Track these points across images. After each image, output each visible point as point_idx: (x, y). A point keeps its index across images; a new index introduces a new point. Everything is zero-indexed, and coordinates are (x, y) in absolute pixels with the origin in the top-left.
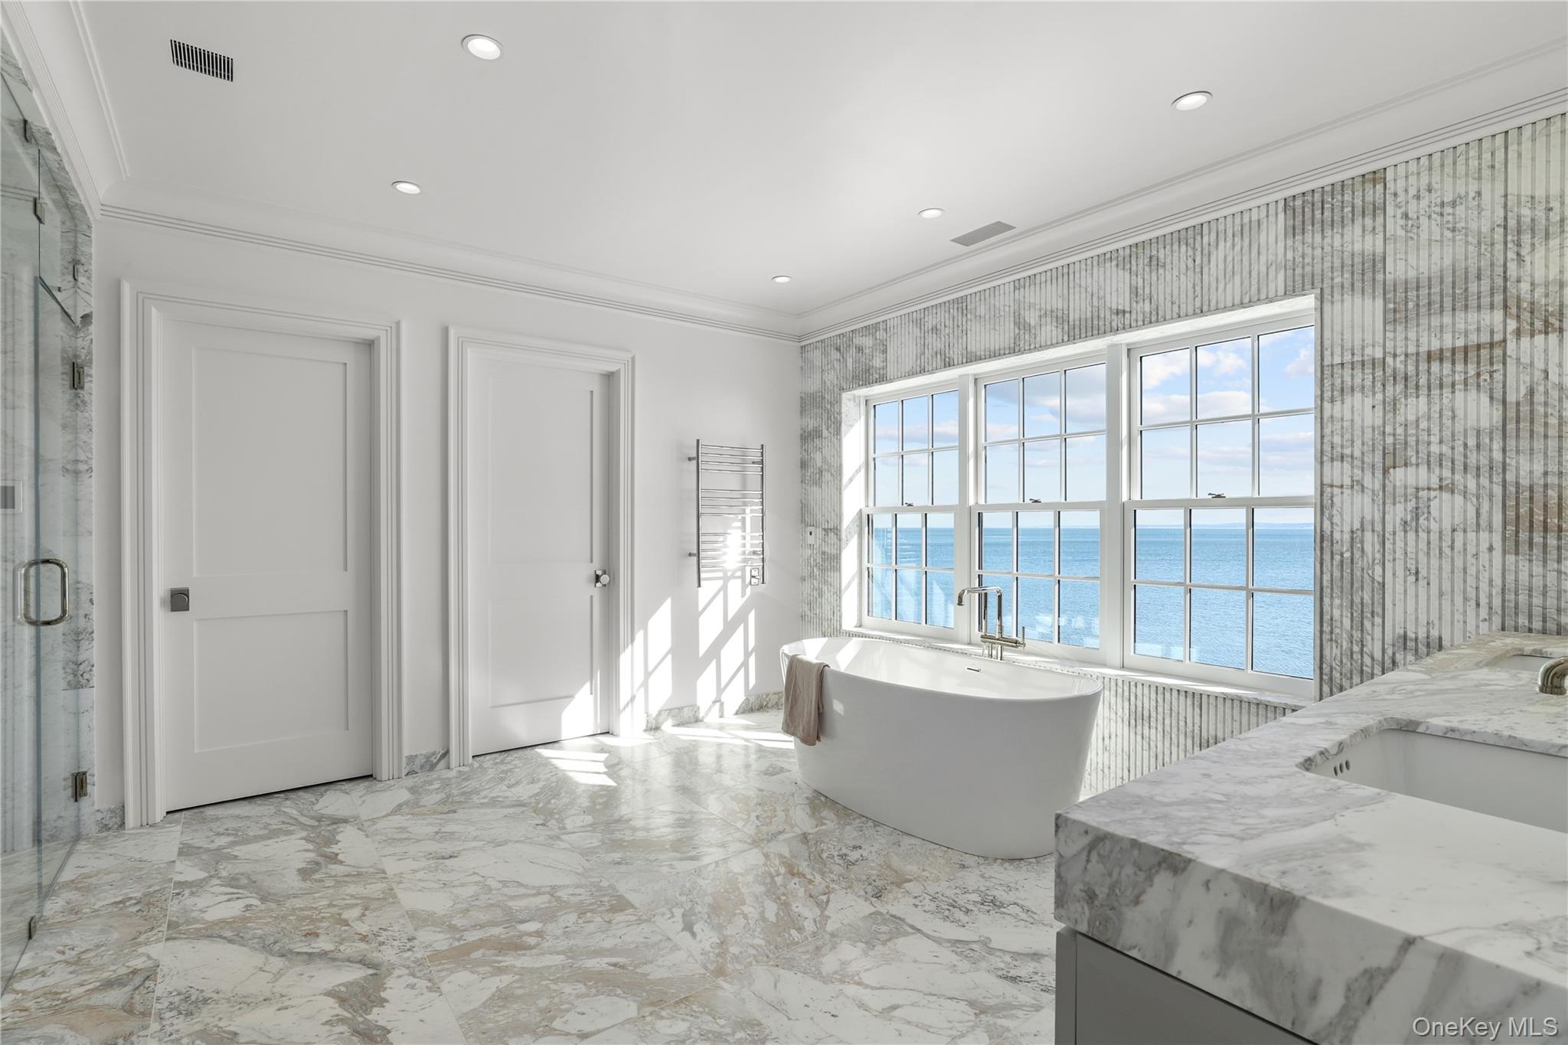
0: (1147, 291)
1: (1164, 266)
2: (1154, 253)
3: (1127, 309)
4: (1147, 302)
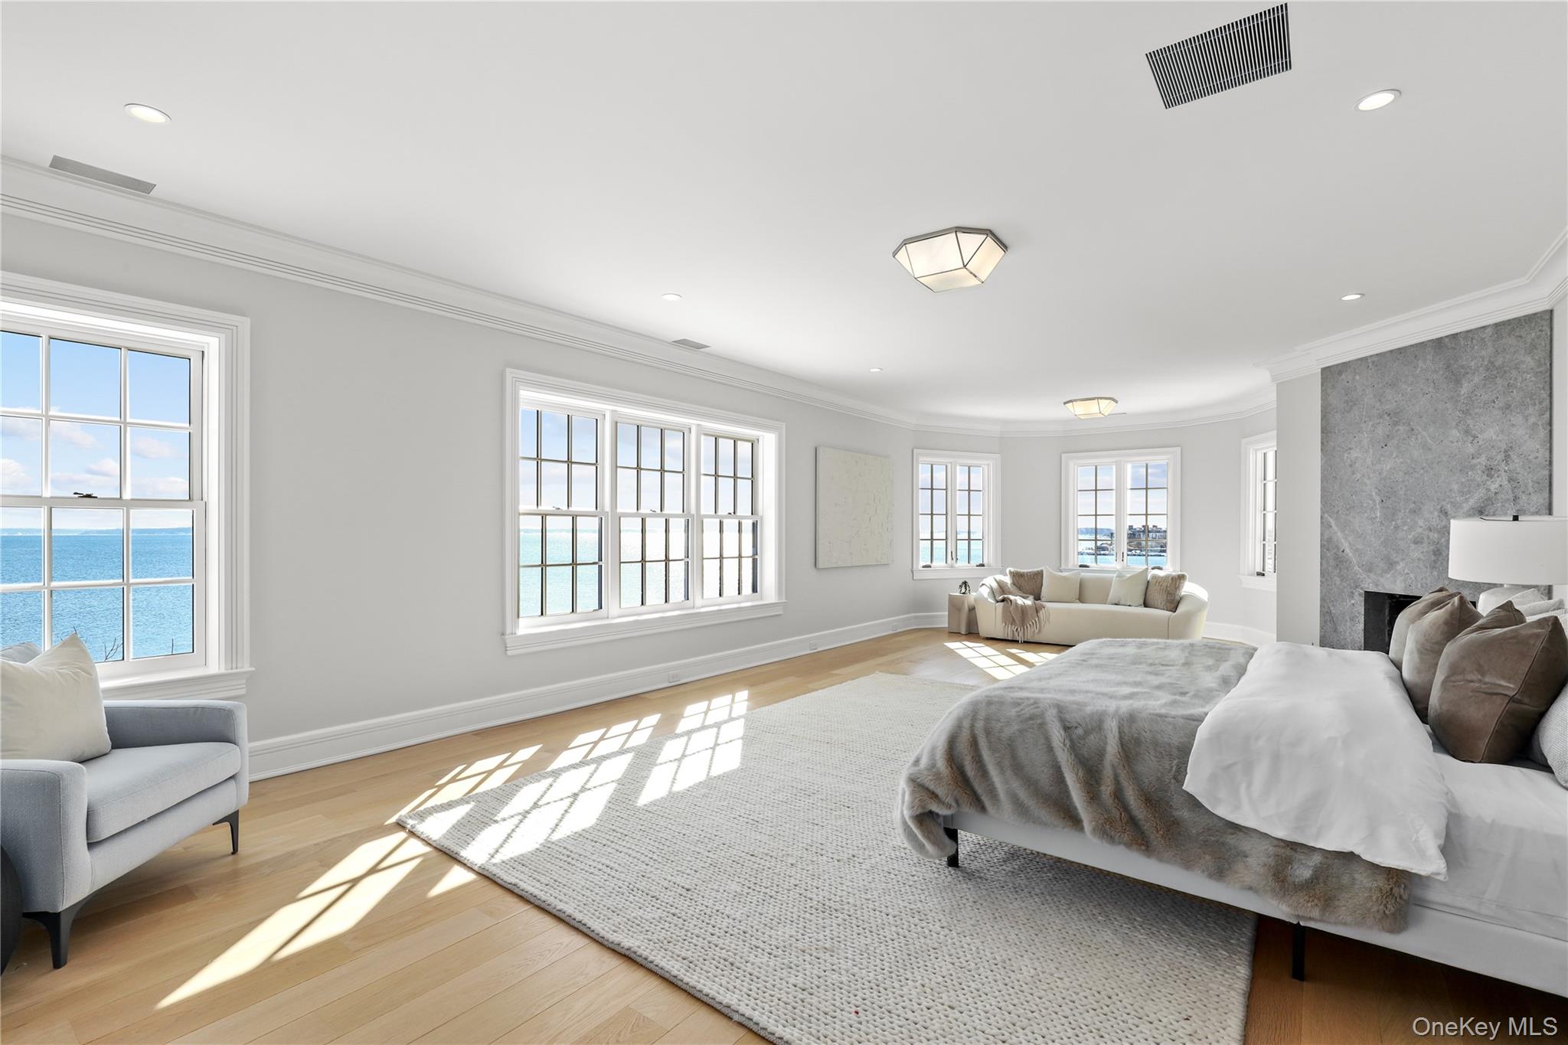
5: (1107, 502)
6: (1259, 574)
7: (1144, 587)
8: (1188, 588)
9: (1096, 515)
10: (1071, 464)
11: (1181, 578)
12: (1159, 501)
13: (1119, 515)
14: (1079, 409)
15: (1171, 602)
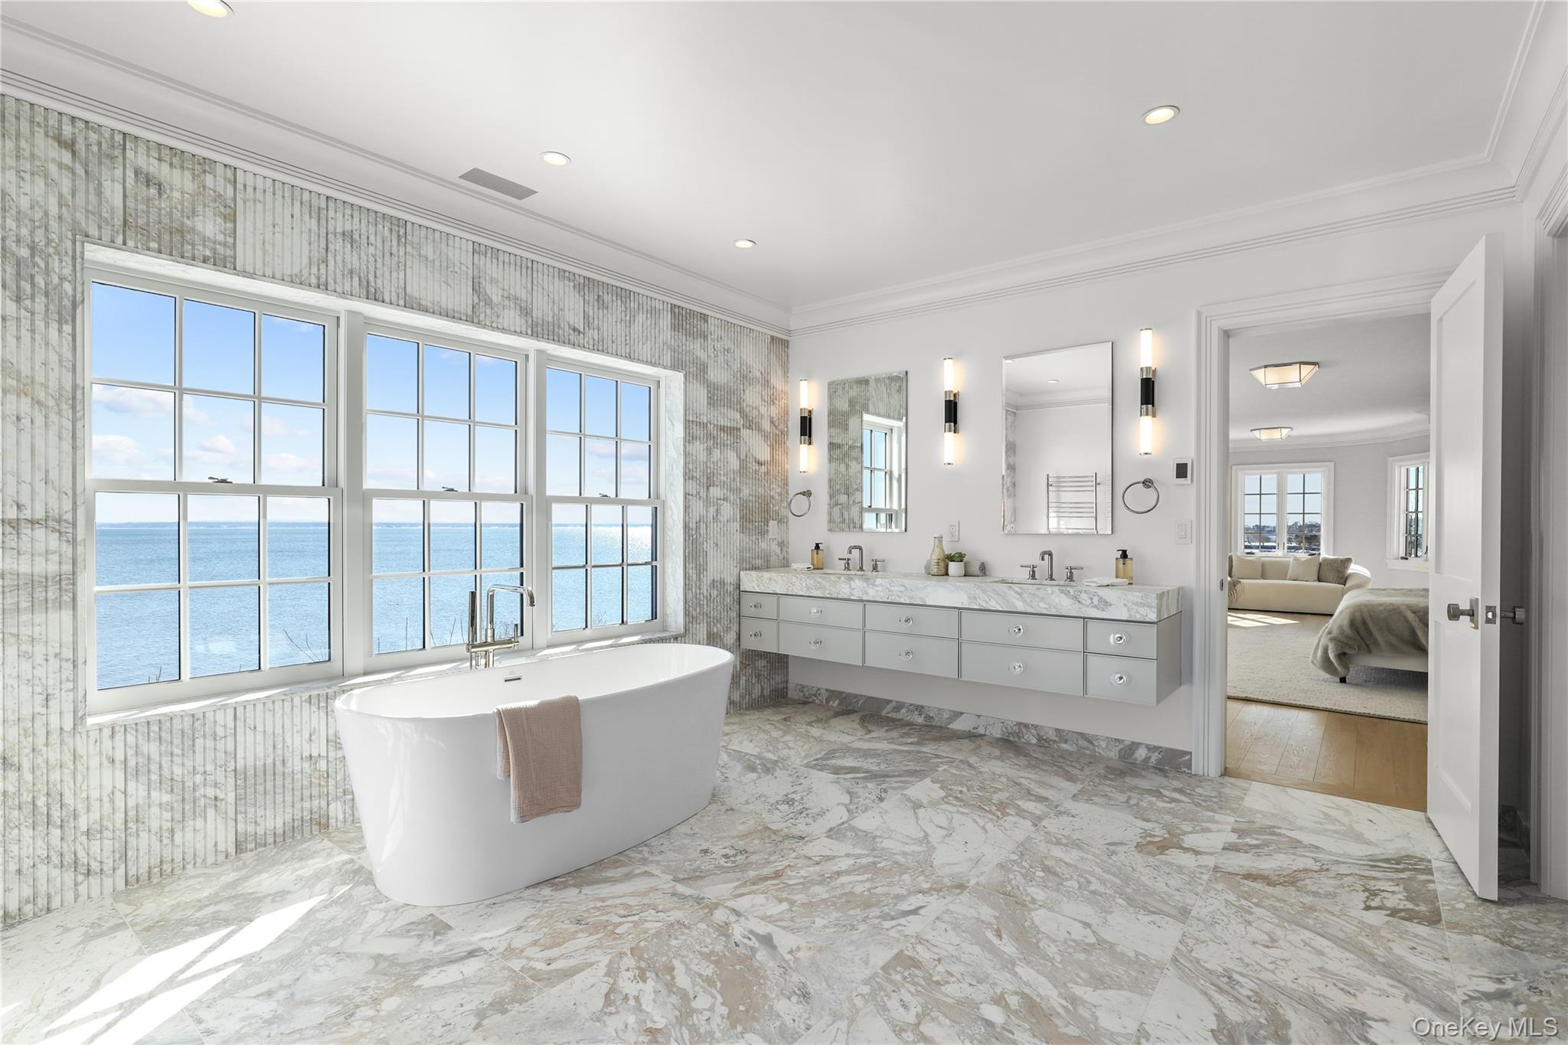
0: (596, 323)
1: (607, 308)
2: (601, 294)
3: (582, 330)
4: (596, 331)
5: (1270, 504)
6: (1402, 558)
7: (1317, 568)
8: (1353, 568)
9: (1260, 514)
10: (1240, 473)
11: (1349, 560)
12: (1315, 504)
13: (1280, 512)
14: (1264, 436)
15: (1343, 580)
